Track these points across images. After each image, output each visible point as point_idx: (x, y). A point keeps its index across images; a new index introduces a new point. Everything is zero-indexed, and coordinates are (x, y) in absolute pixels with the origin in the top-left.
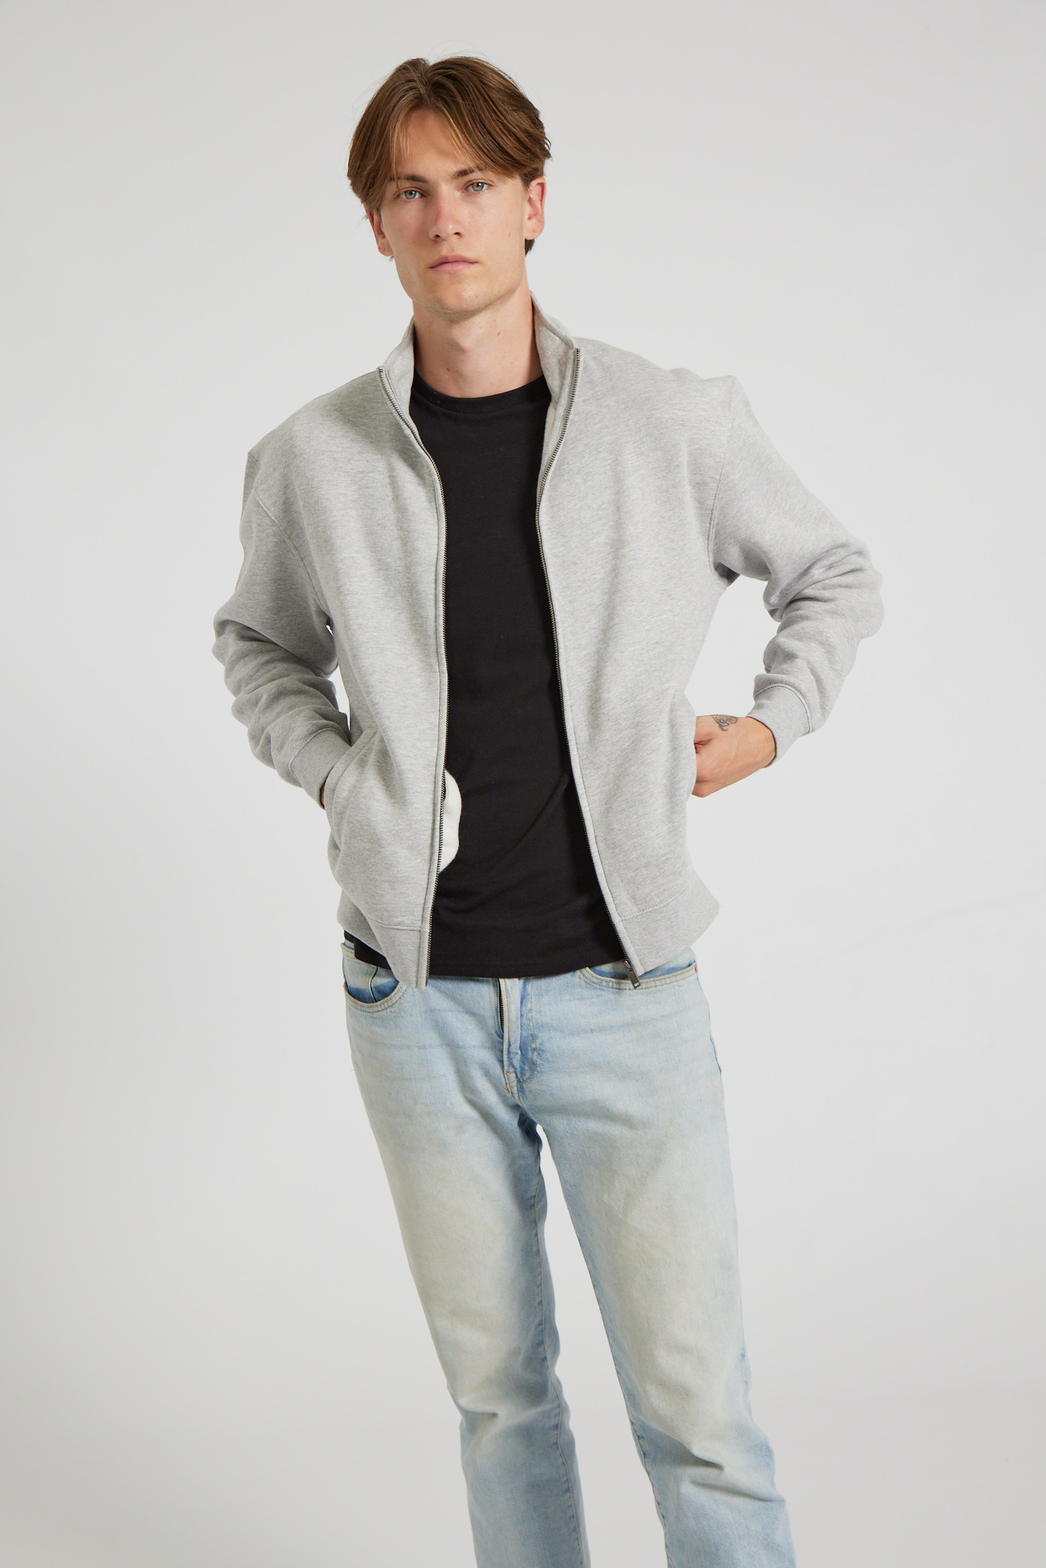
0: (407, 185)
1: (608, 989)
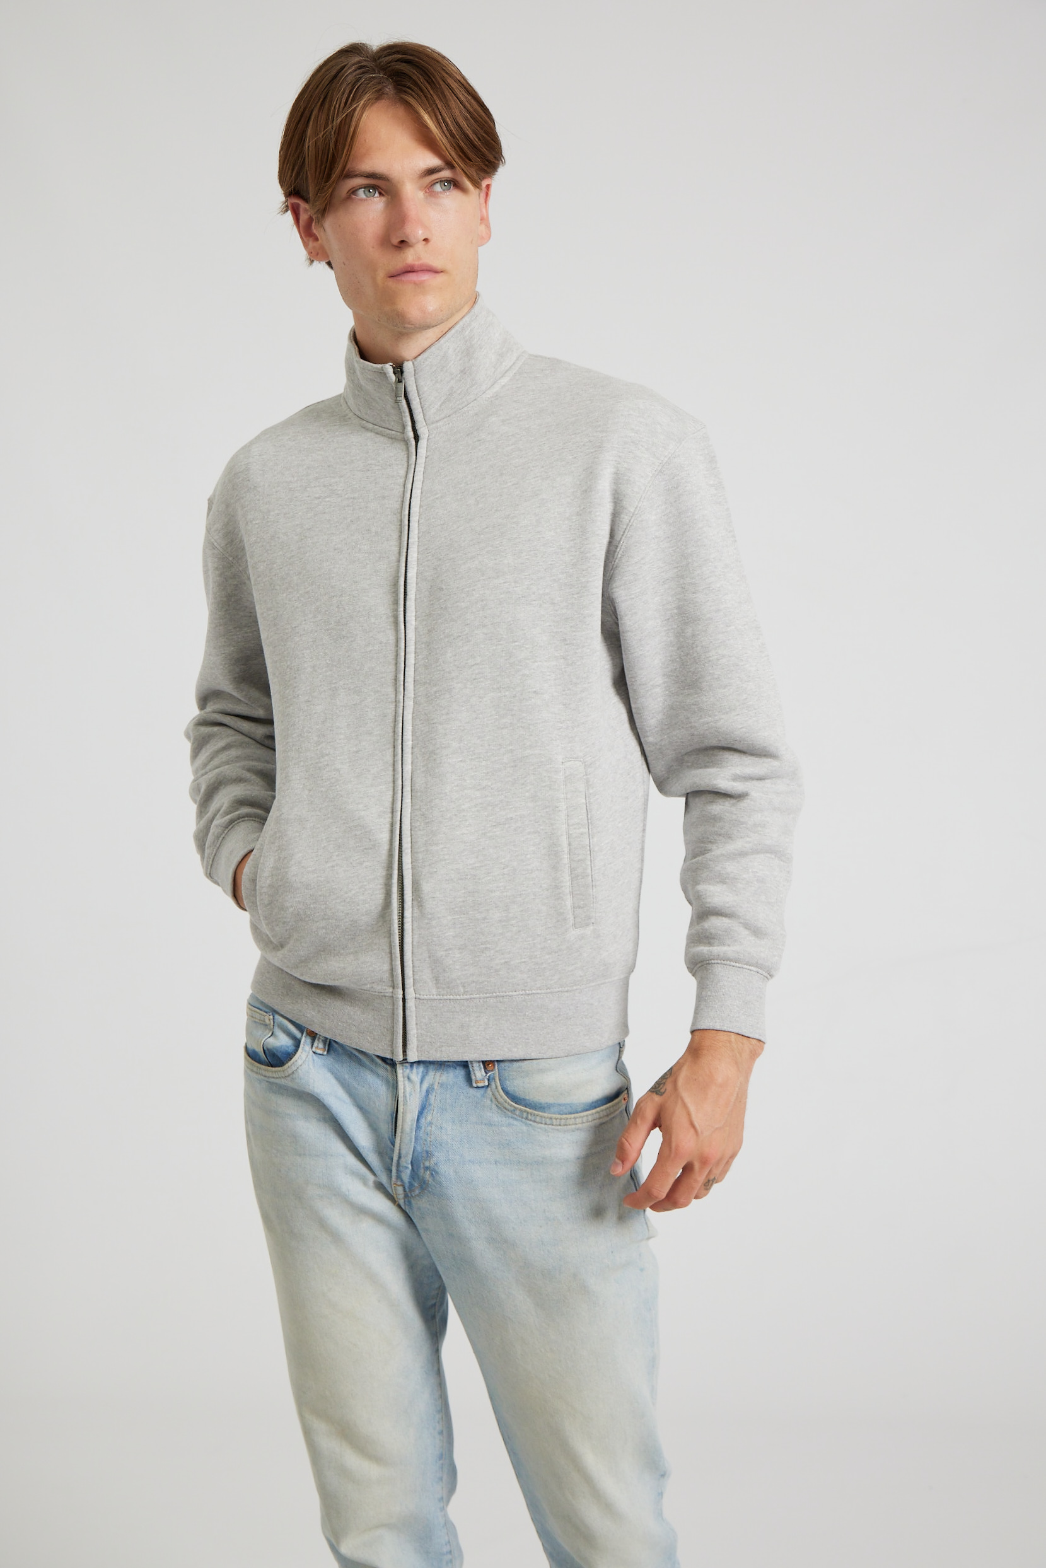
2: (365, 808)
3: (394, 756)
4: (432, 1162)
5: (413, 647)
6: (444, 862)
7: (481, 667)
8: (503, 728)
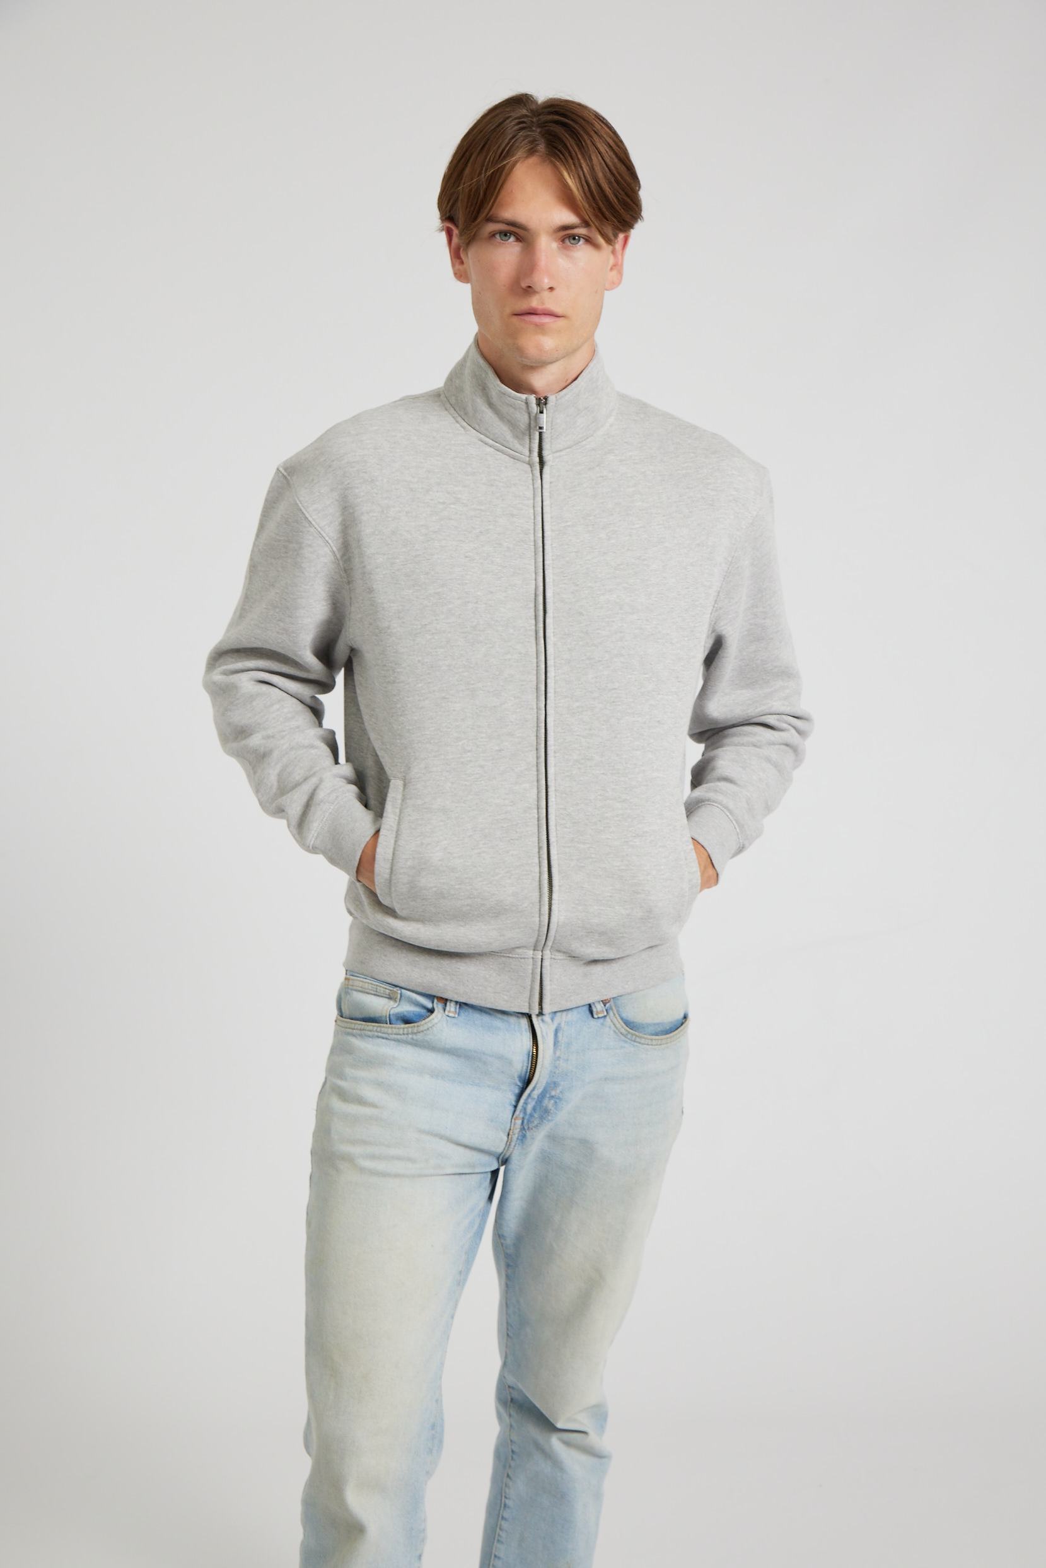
0: (503, 227)
2: (511, 804)
3: (538, 758)
4: (558, 1091)
5: (553, 661)
6: (591, 860)
7: (619, 691)
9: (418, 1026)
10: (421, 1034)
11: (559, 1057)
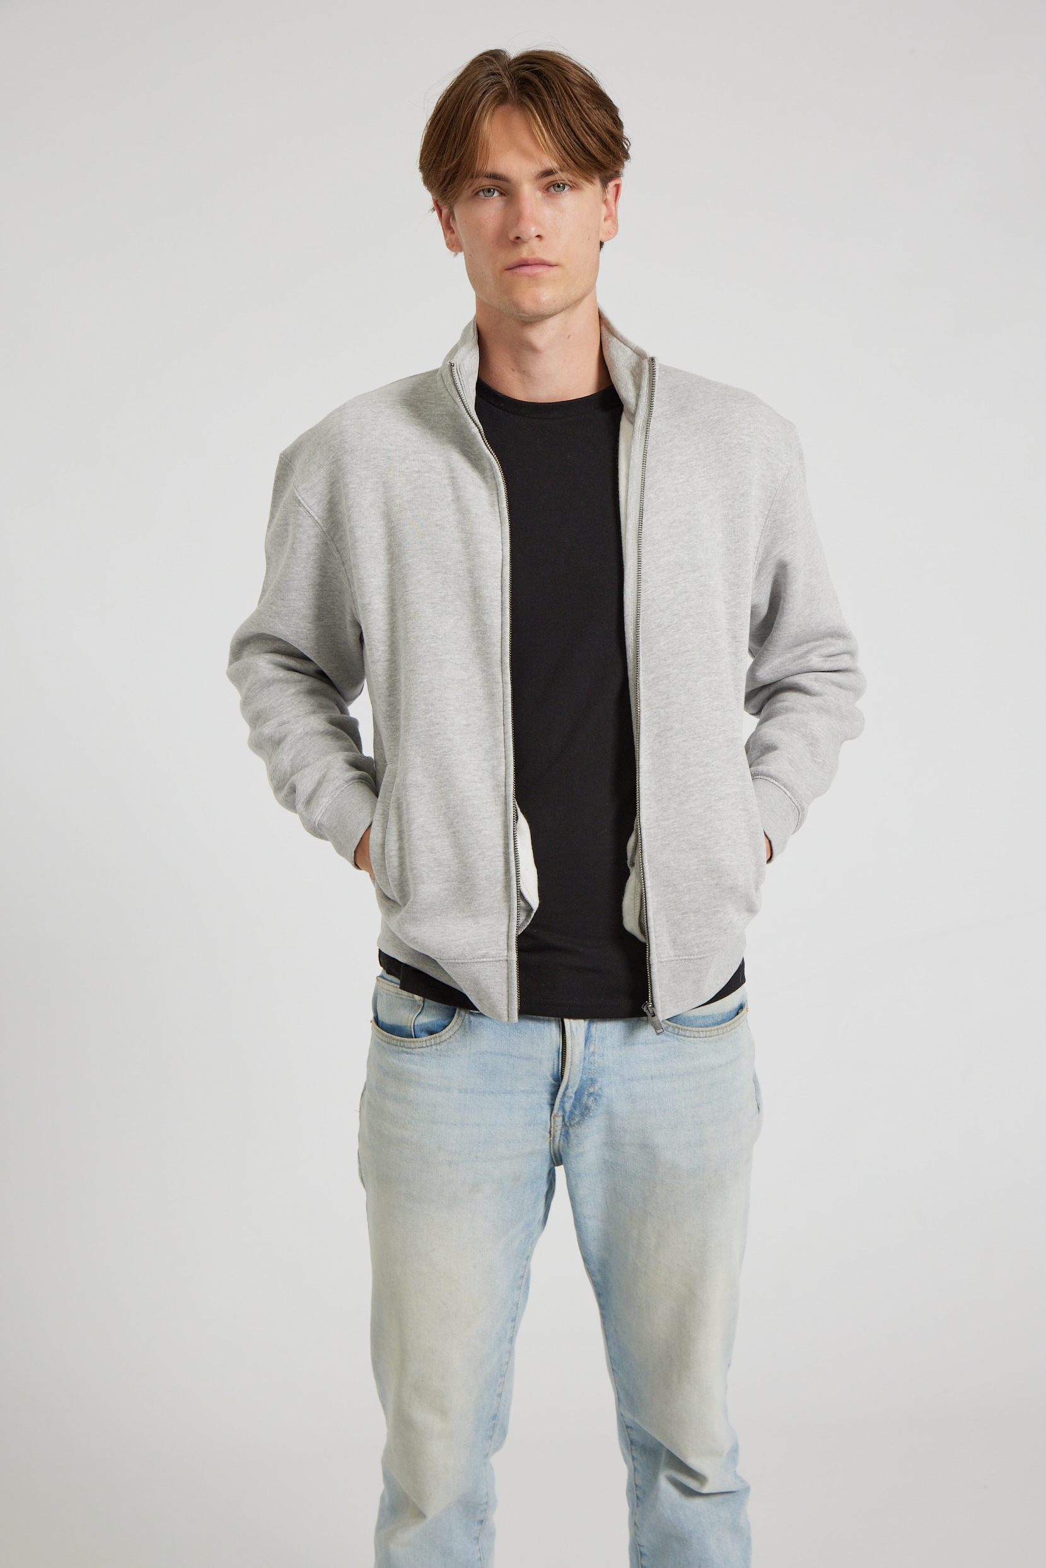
0: (486, 182)
1: (672, 1035)
4: (596, 1088)
8: (716, 710)
9: (440, 1036)
10: (445, 1043)
11: (593, 1053)
